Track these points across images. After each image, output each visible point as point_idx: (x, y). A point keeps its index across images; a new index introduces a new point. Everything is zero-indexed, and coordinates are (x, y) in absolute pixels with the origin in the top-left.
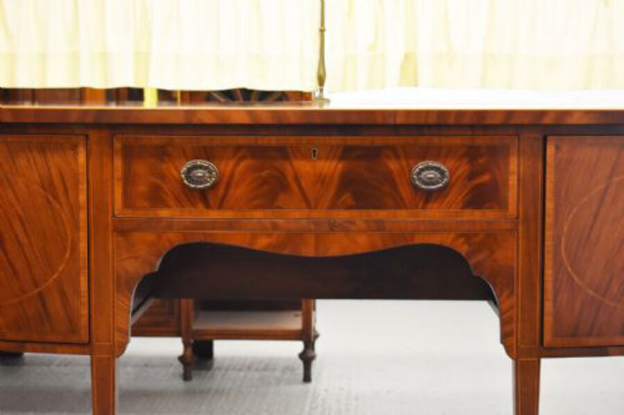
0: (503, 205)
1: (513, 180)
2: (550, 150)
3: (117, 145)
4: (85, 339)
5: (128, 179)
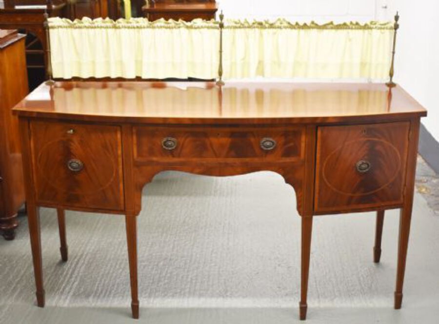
0: (299, 155)
1: (303, 145)
2: (319, 133)
3: (134, 130)
4: (123, 208)
5: (139, 145)
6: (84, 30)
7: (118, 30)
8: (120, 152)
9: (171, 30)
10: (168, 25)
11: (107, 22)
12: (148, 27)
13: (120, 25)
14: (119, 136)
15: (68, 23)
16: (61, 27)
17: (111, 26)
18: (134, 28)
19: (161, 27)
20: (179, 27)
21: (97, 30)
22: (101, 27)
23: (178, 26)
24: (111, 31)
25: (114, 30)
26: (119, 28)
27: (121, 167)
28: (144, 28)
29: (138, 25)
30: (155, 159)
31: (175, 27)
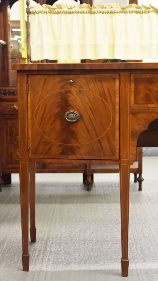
3: (132, 78)
4: (118, 158)
5: (136, 92)
6: (62, 15)
7: (93, 15)
8: (117, 100)
9: (141, 14)
10: (139, 10)
11: (84, 7)
12: (120, 12)
13: (96, 10)
14: (117, 84)
15: (49, 8)
16: (41, 12)
17: (87, 12)
18: (108, 13)
19: (132, 12)
20: (149, 12)
21: (75, 15)
22: (78, 12)
23: (148, 10)
24: (87, 16)
25: (89, 14)
26: (95, 13)
27: (117, 115)
28: (117, 12)
29: (112, 10)
30: (151, 106)
31: (145, 12)
